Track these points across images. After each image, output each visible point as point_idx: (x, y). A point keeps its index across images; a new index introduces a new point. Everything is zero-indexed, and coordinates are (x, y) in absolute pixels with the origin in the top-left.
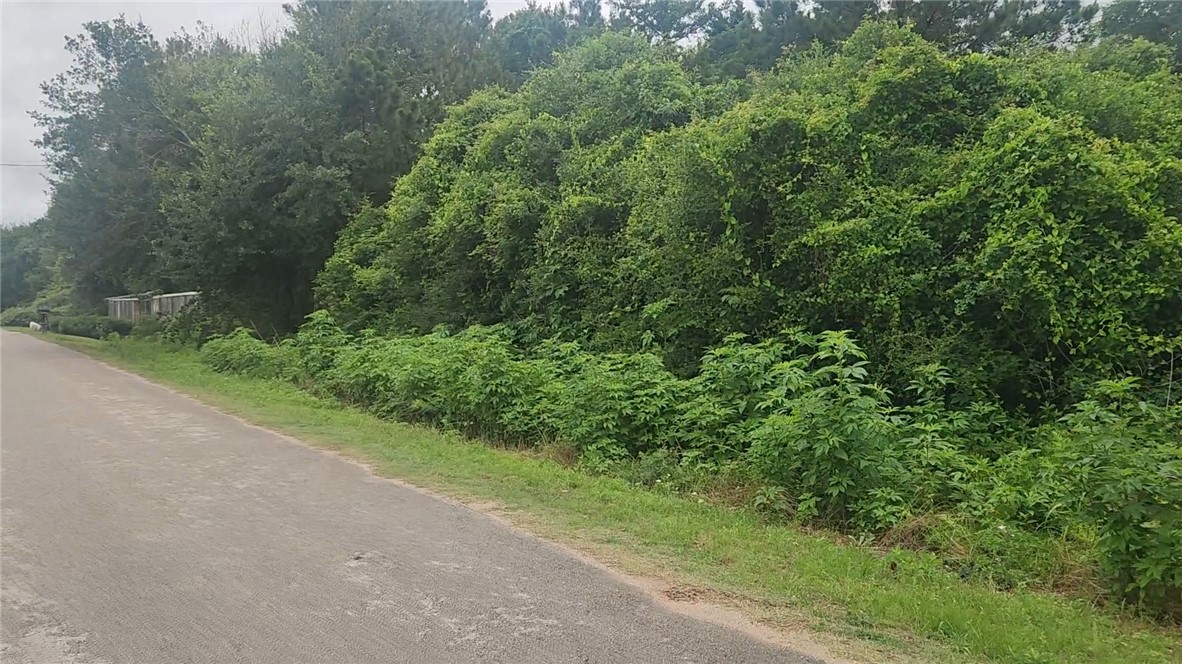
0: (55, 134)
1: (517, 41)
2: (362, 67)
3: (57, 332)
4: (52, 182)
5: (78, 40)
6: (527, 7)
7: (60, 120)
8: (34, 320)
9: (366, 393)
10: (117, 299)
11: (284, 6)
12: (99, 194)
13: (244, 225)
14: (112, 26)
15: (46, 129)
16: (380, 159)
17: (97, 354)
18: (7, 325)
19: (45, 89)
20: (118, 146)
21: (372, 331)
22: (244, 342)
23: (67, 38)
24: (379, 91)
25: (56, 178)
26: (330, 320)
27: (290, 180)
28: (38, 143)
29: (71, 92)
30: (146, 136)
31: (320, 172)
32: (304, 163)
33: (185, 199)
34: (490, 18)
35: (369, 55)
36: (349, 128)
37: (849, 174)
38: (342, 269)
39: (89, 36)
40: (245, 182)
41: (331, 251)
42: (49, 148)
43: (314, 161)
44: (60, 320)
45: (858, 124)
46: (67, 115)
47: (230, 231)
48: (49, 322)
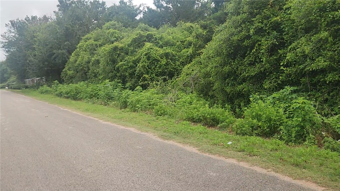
0: (5, 45)
2: (68, 27)
3: (12, 89)
4: (6, 55)
5: (8, 24)
6: (113, 5)
7: (5, 42)
8: (7, 87)
9: (60, 95)
10: (27, 80)
12: (15, 59)
13: (46, 63)
14: (15, 21)
15: (3, 44)
16: (74, 47)
17: (18, 92)
19: (2, 36)
20: (18, 48)
21: (66, 84)
22: (45, 88)
23: (5, 24)
24: (72, 32)
26: (58, 82)
27: (54, 53)
28: (1, 47)
29: (8, 36)
30: (25, 44)
31: (60, 51)
32: (57, 49)
33: (32, 59)
34: (106, 7)
35: (70, 24)
36: (66, 41)
37: (127, 54)
38: (66, 71)
39: (10, 23)
40: (45, 54)
41: (64, 68)
42: (4, 48)
43: (59, 49)
44: (13, 86)
45: (129, 46)
46: (7, 41)
47: (43, 65)
48: (10, 87)
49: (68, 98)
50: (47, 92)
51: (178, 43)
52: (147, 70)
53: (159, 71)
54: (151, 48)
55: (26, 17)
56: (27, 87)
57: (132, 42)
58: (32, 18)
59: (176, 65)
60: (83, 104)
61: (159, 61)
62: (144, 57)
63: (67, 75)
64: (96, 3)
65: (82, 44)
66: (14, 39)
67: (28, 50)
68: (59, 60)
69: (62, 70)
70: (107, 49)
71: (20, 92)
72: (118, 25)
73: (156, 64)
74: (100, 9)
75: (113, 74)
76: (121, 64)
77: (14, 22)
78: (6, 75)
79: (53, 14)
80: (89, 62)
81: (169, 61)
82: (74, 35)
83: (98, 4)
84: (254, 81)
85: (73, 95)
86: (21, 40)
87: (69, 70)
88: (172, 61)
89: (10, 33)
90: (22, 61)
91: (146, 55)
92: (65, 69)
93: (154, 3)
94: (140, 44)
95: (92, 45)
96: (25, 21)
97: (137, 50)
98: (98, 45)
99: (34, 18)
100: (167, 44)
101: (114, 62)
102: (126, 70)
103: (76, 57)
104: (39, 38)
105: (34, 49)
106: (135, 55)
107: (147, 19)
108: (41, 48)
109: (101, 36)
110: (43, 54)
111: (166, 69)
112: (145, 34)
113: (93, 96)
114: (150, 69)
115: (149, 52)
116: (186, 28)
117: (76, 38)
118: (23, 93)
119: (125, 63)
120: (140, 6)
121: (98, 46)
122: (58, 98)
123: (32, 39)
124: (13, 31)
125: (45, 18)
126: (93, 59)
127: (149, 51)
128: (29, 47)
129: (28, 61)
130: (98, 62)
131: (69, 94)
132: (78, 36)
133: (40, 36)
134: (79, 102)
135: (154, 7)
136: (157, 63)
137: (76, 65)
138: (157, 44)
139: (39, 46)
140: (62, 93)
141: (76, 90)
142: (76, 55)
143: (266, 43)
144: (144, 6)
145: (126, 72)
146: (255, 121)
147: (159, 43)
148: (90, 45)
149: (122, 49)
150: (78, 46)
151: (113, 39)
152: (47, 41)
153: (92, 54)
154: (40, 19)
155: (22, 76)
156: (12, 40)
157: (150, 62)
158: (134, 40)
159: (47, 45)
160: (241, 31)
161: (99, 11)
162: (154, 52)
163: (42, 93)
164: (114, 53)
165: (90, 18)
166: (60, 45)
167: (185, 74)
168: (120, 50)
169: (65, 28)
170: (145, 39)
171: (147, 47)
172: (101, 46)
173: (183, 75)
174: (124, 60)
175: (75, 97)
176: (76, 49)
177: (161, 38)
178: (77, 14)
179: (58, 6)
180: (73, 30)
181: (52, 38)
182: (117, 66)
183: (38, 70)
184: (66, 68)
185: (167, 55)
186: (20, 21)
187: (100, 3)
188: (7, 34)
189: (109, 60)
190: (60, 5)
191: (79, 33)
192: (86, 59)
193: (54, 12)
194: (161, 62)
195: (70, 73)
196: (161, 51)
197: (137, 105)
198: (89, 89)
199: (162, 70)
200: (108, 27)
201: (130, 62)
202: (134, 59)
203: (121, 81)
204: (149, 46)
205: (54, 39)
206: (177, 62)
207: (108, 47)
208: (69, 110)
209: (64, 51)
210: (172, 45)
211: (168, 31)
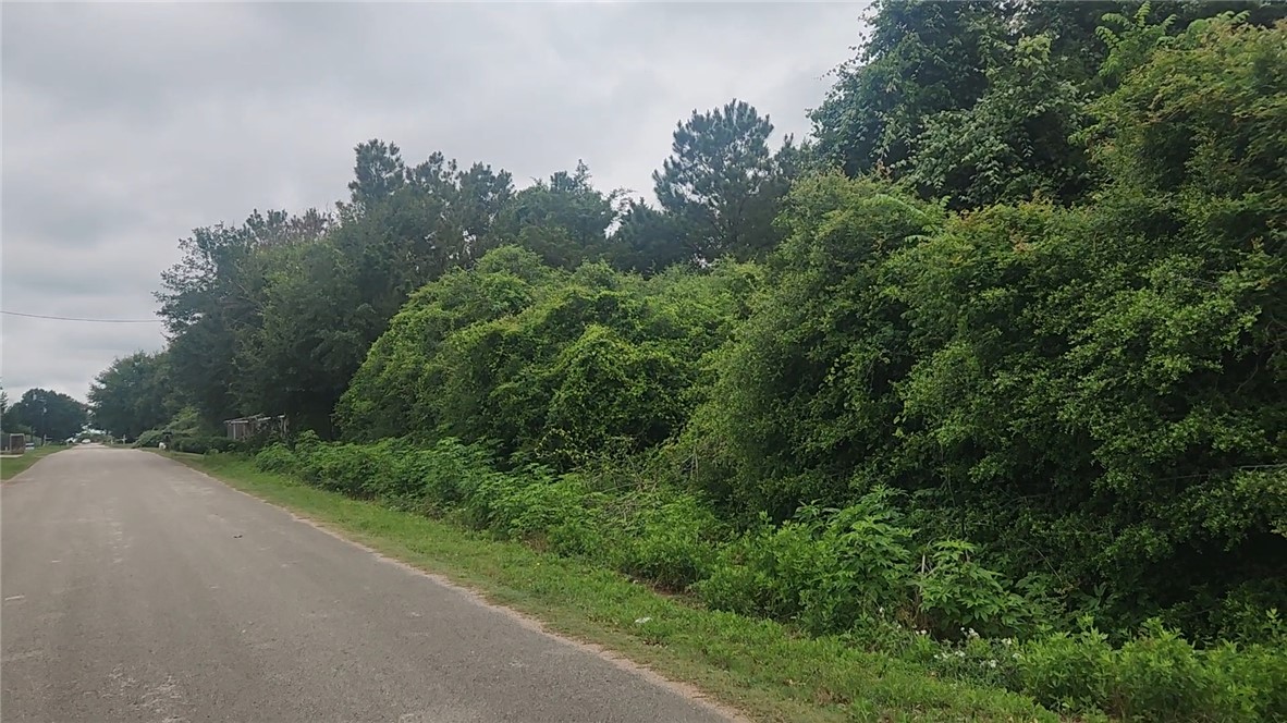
0: (169, 307)
1: (523, 212)
2: (373, 258)
3: (178, 450)
4: (169, 339)
5: (188, 241)
6: (535, 185)
7: (173, 298)
8: (163, 441)
10: (234, 421)
11: (337, 203)
12: (196, 352)
13: (291, 370)
14: (212, 230)
15: (164, 304)
16: (381, 324)
17: (190, 464)
18: (143, 446)
19: (164, 276)
21: (339, 443)
22: (278, 451)
23: (180, 240)
24: (384, 275)
25: (171, 335)
26: (315, 436)
27: (321, 340)
28: (159, 313)
29: (182, 278)
30: (232, 306)
31: (338, 334)
32: (331, 327)
33: (248, 354)
34: (512, 191)
35: (380, 248)
36: (363, 301)
37: (530, 358)
38: (349, 401)
39: (195, 238)
40: (292, 341)
41: (348, 388)
42: (166, 316)
43: (338, 325)
44: (182, 440)
45: (538, 331)
46: (178, 293)
47: (281, 375)
48: (173, 442)
49: (332, 488)
50: (279, 466)
51: (694, 331)
52: (581, 411)
53: (620, 419)
54: (602, 344)
55: (253, 213)
56: (224, 447)
57: (548, 318)
58: (270, 217)
59: (676, 401)
60: (368, 510)
61: (622, 385)
62: (575, 371)
63: (351, 415)
64: (480, 177)
65: (405, 314)
66: (201, 289)
67: (241, 326)
68: (333, 361)
69: (340, 395)
70: (468, 339)
71: (199, 461)
72: (527, 258)
73: (611, 395)
74: (490, 194)
75: (481, 418)
76: (506, 388)
77: (208, 236)
78: (167, 403)
79: (336, 213)
80: (414, 376)
81: (657, 389)
82: (391, 282)
83: (485, 180)
84: (839, 468)
85: (351, 481)
86: (222, 294)
87: (359, 395)
88: (665, 388)
89: (192, 268)
90: (218, 360)
91: (584, 362)
92: (347, 394)
93: (655, 190)
94: (574, 327)
95: (435, 319)
96: (248, 226)
97: (560, 345)
98: (452, 322)
99: (276, 217)
100: (662, 331)
101: (487, 380)
102: (517, 409)
103: (383, 355)
104: (276, 288)
105: (259, 322)
106: (553, 364)
107: (629, 239)
108: (282, 320)
109: (467, 291)
110: (285, 341)
111: (645, 411)
112: (592, 296)
113: (408, 487)
114: (592, 408)
115: (593, 357)
116: (731, 282)
117: (396, 293)
118: (207, 466)
119: (517, 385)
120: (613, 196)
121: (452, 326)
122: (306, 488)
123: (256, 289)
124: (201, 262)
125: (313, 220)
126: (428, 366)
127: (594, 353)
128: (246, 316)
129: (234, 363)
130: (439, 378)
131: (340, 478)
132: (403, 287)
133: (283, 281)
134: (362, 503)
135: (654, 204)
136: (616, 391)
137: (378, 382)
138: (626, 331)
139: (274, 312)
140: (320, 473)
141: (361, 464)
142: (384, 352)
143: (861, 355)
144: (625, 196)
145: (519, 414)
146: (761, 575)
147: (633, 328)
148: (426, 320)
149: (514, 339)
150: (393, 321)
151: (498, 306)
152: (302, 300)
153: (431, 351)
154: (296, 223)
155: (218, 408)
156: (194, 291)
157: (594, 388)
158: (558, 315)
159: (300, 312)
160: (803, 319)
161: (488, 203)
162: (609, 356)
163: (265, 468)
164: (490, 352)
165: (451, 227)
166: (341, 315)
167: (694, 434)
168: (507, 342)
169: (362, 260)
170: (590, 311)
171: (589, 338)
172: (459, 324)
173: (687, 437)
174: (517, 377)
175: (354, 485)
176: (388, 330)
177: (642, 313)
178: (408, 214)
179: (351, 186)
180: (386, 267)
181: (319, 291)
182: (493, 394)
183: (263, 393)
184: (353, 390)
185: (651, 367)
186: (225, 231)
187: (494, 177)
188: (181, 271)
189: (470, 374)
190: (359, 182)
191: (405, 277)
192: (409, 365)
193: (339, 204)
194: (627, 390)
195: (362, 406)
196: (634, 354)
197: (514, 521)
198: (399, 465)
199: (631, 416)
200: (494, 265)
201: (534, 383)
202: (547, 374)
203: (499, 443)
204: (595, 335)
205: (325, 293)
206: (681, 390)
207: (474, 333)
208: (314, 525)
209: (352, 335)
210: (677, 334)
211: (673, 290)
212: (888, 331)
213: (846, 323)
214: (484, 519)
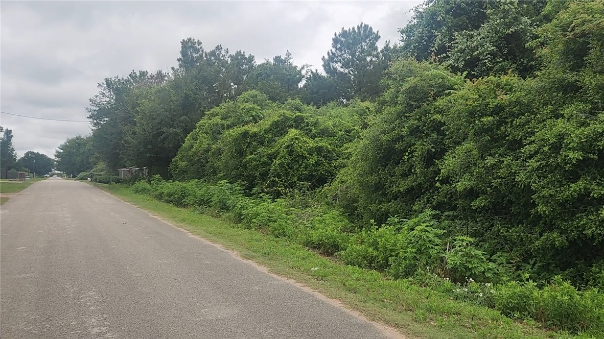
0: (93, 115)
1: (259, 75)
2: (188, 95)
3: (97, 182)
4: (92, 130)
5: (102, 84)
6: (266, 62)
7: (95, 111)
8: (89, 177)
9: (160, 197)
10: (122, 169)
11: (172, 68)
12: (105, 136)
13: (149, 146)
14: (113, 79)
15: (90, 113)
16: (192, 126)
17: (102, 188)
18: (80, 179)
19: (91, 100)
22: (143, 184)
23: (98, 83)
24: (194, 102)
25: (94, 128)
26: (161, 177)
27: (164, 132)
28: (88, 117)
29: (99, 101)
30: (122, 115)
31: (172, 130)
32: (168, 126)
33: (129, 138)
34: (255, 64)
35: (192, 90)
36: (184, 115)
37: (262, 144)
38: (177, 161)
39: (105, 83)
40: (150, 133)
41: (176, 155)
42: (91, 119)
43: (171, 126)
44: (98, 177)
45: (266, 132)
46: (97, 109)
47: (145, 148)
48: (94, 178)
49: (169, 202)
50: (143, 191)
51: (340, 133)
52: (286, 170)
53: (304, 174)
54: (296, 139)
55: (132, 72)
56: (118, 181)
57: (272, 125)
58: (140, 74)
59: (331, 166)
60: (184, 212)
61: (305, 158)
62: (285, 150)
63: (177, 168)
64: (239, 57)
65: (203, 121)
66: (108, 107)
67: (126, 125)
68: (169, 143)
69: (172, 159)
70: (233, 134)
71: (106, 187)
72: (261, 96)
73: (300, 162)
74: (244, 66)
75: (238, 171)
76: (251, 158)
77: (111, 82)
78: (91, 160)
79: (171, 72)
80: (207, 151)
81: (322, 160)
82: (197, 106)
83: (242, 59)
84: (408, 200)
85: (177, 199)
86: (117, 109)
87: (181, 159)
88: (326, 160)
89: (103, 97)
90: (115, 140)
91: (288, 147)
92: (175, 158)
93: (323, 65)
94: (283, 130)
95: (217, 125)
96: (130, 78)
97: (276, 138)
98: (226, 126)
99: (143, 74)
100: (324, 133)
101: (241, 153)
102: (256, 168)
103: (193, 141)
104: (143, 107)
105: (135, 123)
106: (273, 147)
107: (310, 88)
108: (145, 123)
109: (233, 112)
110: (147, 133)
111: (315, 170)
112: (292, 116)
113: (204, 203)
114: (291, 169)
115: (292, 144)
116: (358, 111)
117: (199, 111)
118: (110, 190)
119: (256, 156)
120: (303, 68)
121: (225, 128)
122: (156, 202)
123: (134, 108)
124: (107, 94)
125: (160, 76)
126: (214, 146)
127: (292, 143)
128: (129, 120)
129: (123, 142)
130: (219, 152)
131: (172, 197)
132: (202, 109)
133: (146, 104)
134: (182, 209)
135: (322, 72)
136: (303, 161)
137: (190, 153)
138: (308, 132)
139: (142, 119)
140: (162, 195)
142: (193, 139)
143: (421, 147)
144: (308, 68)
145: (256, 170)
146: (371, 249)
147: (311, 131)
148: (213, 125)
149: (255, 135)
150: (198, 125)
151: (247, 119)
152: (155, 113)
153: (215, 139)
154: (152, 77)
155: (115, 163)
156: (105, 108)
157: (292, 159)
158: (276, 124)
159: (154, 119)
160: (394, 129)
161: (243, 70)
162: (300, 144)
163: (137, 192)
164: (243, 140)
165: (225, 81)
166: (173, 121)
167: (339, 182)
168: (251, 136)
169: (183, 95)
170: (291, 122)
171: (290, 135)
172: (229, 127)
173: (336, 183)
174: (256, 153)
175: (178, 201)
176: (195, 129)
177: (316, 124)
178: (205, 74)
179: (179, 60)
180: (195, 99)
181: (163, 110)
182: (244, 160)
183: (136, 157)
184: (179, 156)
185: (319, 150)
186: (119, 80)
187: (246, 58)
188: (98, 98)
189: (234, 151)
190: (182, 58)
191: (203, 104)
192: (205, 146)
193: (173, 69)
194: (308, 161)
195: (183, 164)
196: (311, 144)
197: (254, 220)
198: (199, 193)
199: (309, 173)
200: (246, 99)
201: (264, 156)
202: (270, 152)
203: (247, 183)
204: (293, 134)
205: (166, 111)
206: (333, 161)
207: (236, 131)
208: (160, 219)
209: (178, 130)
210: (332, 135)
211: (331, 114)
212: (434, 135)
213: (415, 132)
214: (239, 219)
